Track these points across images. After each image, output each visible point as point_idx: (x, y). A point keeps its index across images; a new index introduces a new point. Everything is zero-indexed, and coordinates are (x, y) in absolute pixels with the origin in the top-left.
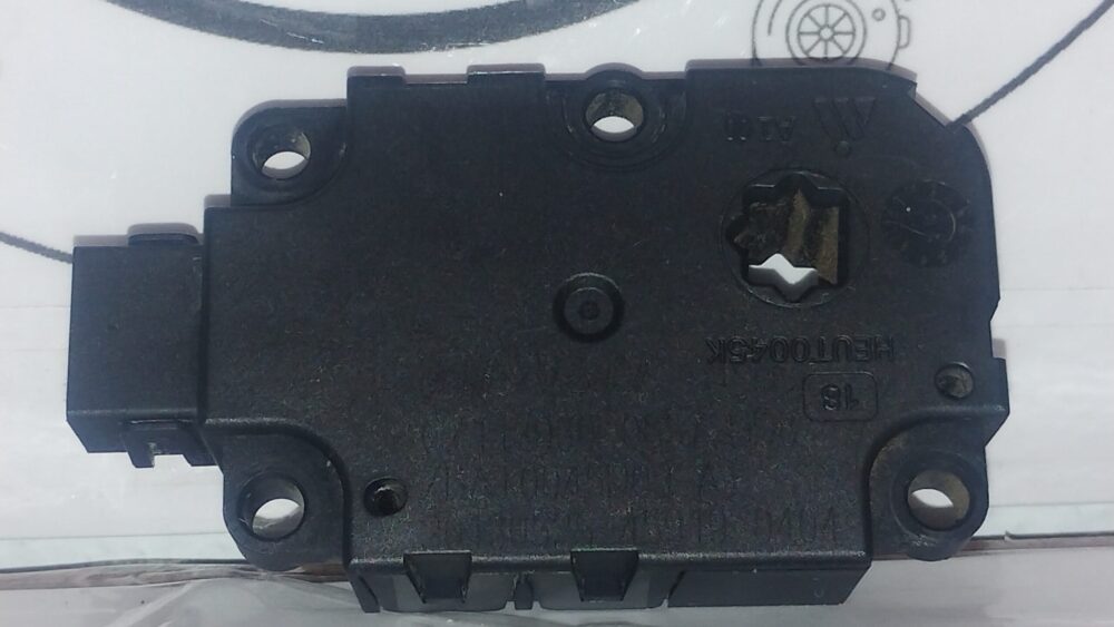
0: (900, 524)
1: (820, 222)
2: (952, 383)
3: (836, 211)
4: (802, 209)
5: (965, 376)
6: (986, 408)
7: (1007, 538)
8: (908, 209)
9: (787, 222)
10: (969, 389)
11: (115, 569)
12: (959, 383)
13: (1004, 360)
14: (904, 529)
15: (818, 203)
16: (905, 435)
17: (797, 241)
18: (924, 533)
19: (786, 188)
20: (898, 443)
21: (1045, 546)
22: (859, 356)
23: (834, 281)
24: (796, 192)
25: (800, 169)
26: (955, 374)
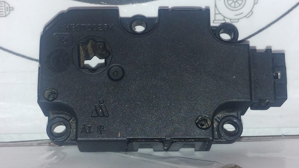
7: (283, 136)
11: (44, 142)
21: (293, 138)
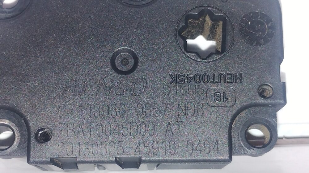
0: (243, 146)
1: (216, 26)
2: (264, 90)
3: (221, 23)
4: (209, 22)
5: (270, 88)
6: (278, 101)
8: (249, 23)
9: (203, 25)
10: (271, 93)
12: (267, 90)
13: (285, 83)
14: (245, 147)
15: (215, 19)
16: (246, 111)
17: (207, 32)
18: (252, 149)
19: (202, 14)
20: (243, 114)
22: (229, 80)
23: (220, 50)
24: (206, 15)
25: (208, 7)
26: (266, 87)
